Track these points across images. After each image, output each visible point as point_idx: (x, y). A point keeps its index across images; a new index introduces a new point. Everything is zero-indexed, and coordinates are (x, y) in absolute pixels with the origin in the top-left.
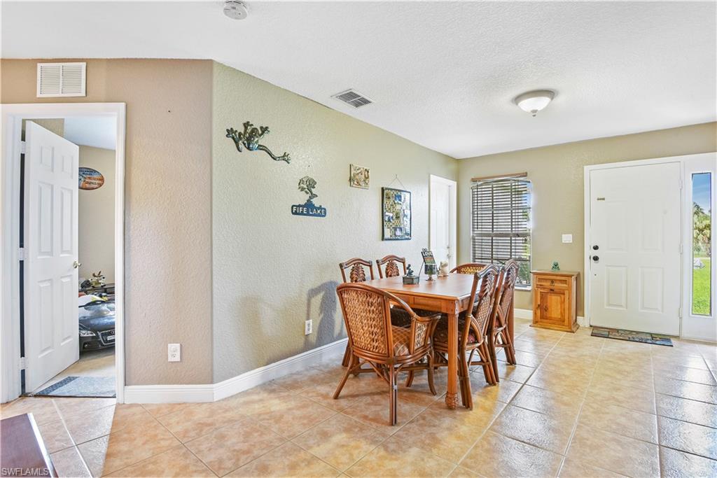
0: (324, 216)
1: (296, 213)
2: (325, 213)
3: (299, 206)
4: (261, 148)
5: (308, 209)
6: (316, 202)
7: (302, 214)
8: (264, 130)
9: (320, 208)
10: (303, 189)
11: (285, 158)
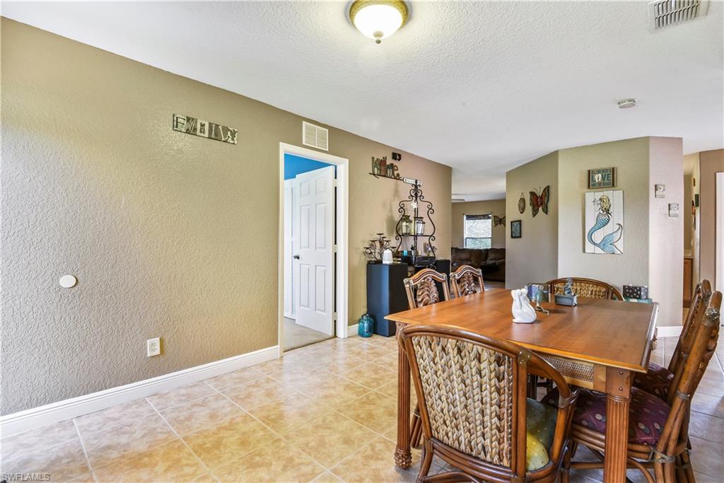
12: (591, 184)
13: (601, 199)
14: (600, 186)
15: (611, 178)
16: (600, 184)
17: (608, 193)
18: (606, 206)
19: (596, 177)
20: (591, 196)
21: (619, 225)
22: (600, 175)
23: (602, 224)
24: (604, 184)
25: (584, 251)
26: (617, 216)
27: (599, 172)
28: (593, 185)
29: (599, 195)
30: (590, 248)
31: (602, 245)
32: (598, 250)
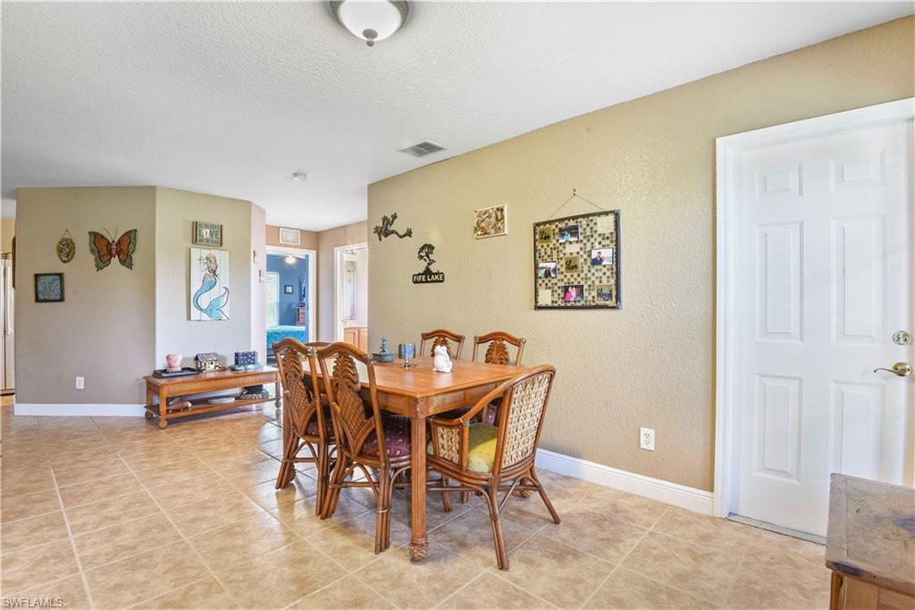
0: (442, 281)
1: (416, 282)
2: (443, 278)
3: (419, 274)
4: (393, 232)
5: (428, 276)
6: (433, 268)
7: (421, 282)
8: (395, 217)
9: (438, 273)
10: (421, 257)
11: (409, 233)
12: (196, 239)
13: (207, 258)
14: (208, 243)
15: (219, 236)
16: (208, 241)
17: (215, 252)
18: (213, 266)
19: (204, 231)
20: (197, 253)
21: (226, 289)
22: (208, 231)
23: (209, 286)
24: (212, 241)
25: (189, 318)
26: (224, 278)
27: (207, 226)
28: (200, 241)
29: (205, 253)
30: (195, 313)
31: (209, 311)
32: (205, 317)
